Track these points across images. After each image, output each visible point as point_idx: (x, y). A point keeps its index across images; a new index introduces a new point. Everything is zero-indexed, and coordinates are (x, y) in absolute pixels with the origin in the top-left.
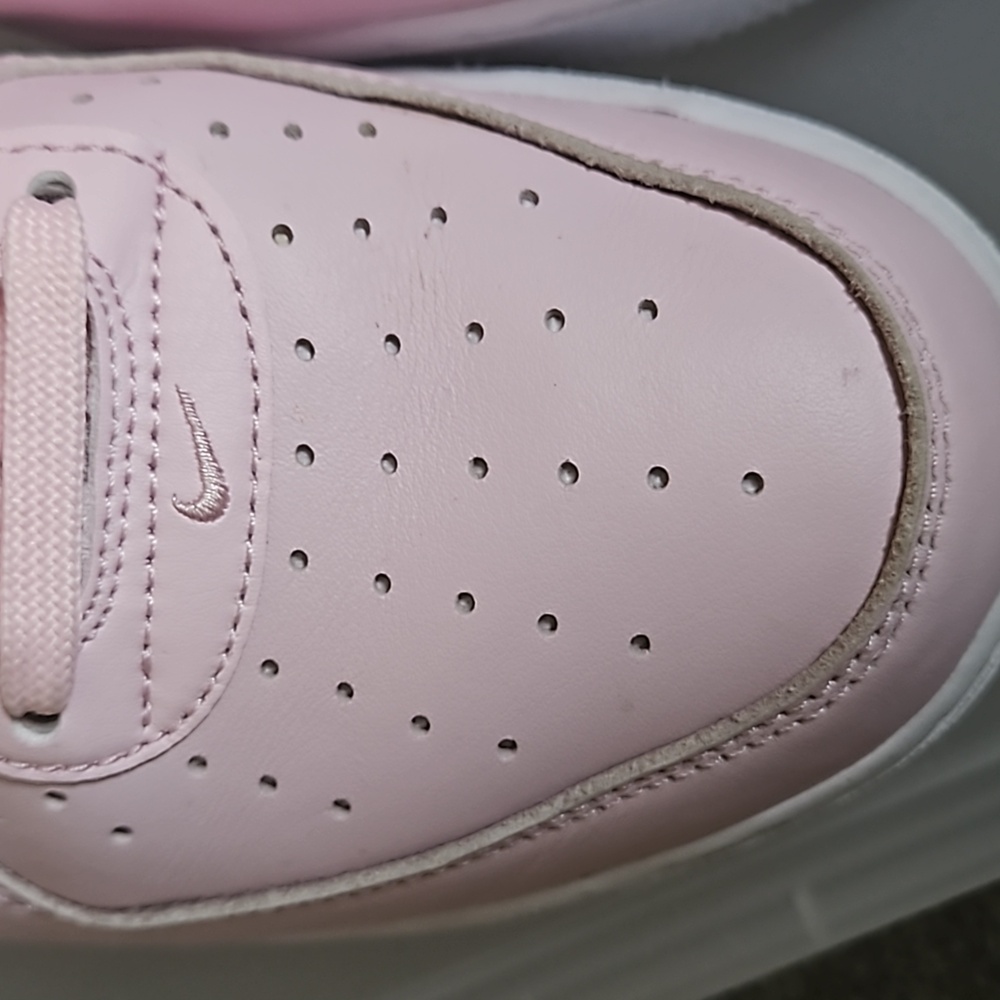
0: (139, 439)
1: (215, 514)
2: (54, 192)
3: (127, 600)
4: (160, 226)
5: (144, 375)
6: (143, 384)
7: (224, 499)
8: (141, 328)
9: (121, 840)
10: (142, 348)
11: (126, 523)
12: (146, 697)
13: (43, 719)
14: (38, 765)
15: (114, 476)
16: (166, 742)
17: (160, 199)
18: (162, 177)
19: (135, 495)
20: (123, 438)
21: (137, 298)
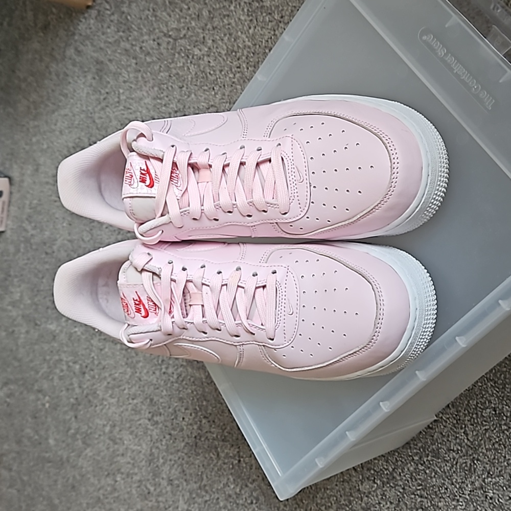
0: (283, 304)
1: (292, 314)
2: (274, 272)
3: (282, 325)
4: (287, 276)
5: (284, 296)
6: (284, 297)
7: (293, 313)
8: (284, 290)
9: (284, 357)
10: (284, 292)
11: (281, 315)
12: (285, 338)
13: (273, 340)
14: (272, 345)
15: (280, 309)
16: (288, 344)
17: (287, 272)
18: (288, 269)
19: (282, 311)
20: (281, 304)
21: (283, 286)
